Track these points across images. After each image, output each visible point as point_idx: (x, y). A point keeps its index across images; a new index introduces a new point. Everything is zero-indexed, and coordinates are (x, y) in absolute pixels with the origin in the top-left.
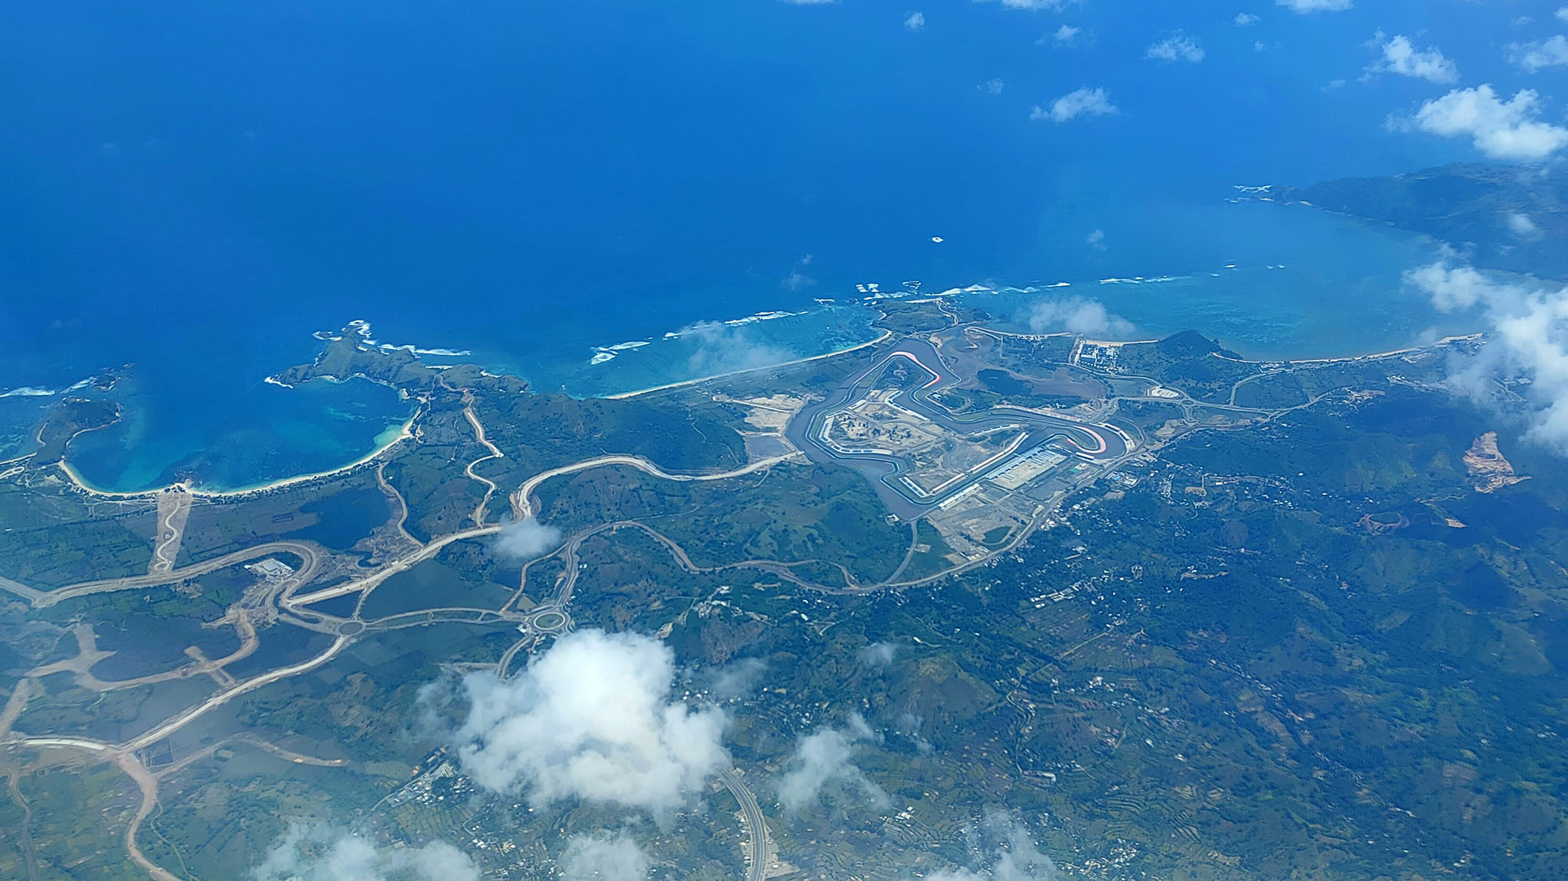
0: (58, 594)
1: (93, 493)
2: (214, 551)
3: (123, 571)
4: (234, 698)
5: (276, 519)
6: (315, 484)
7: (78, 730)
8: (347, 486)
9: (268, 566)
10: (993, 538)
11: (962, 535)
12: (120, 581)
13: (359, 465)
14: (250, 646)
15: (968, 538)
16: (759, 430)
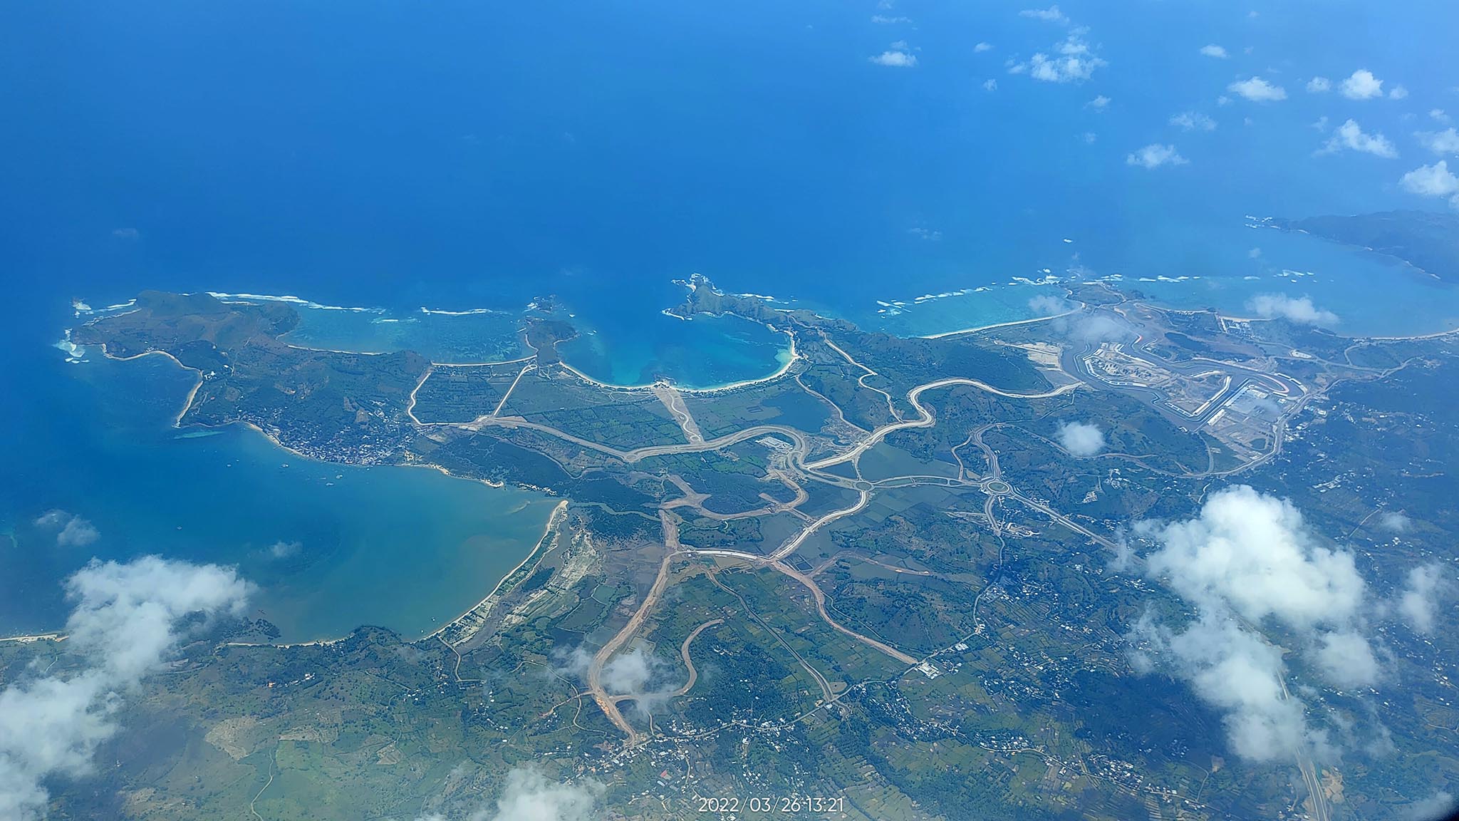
0: (636, 453)
1: (602, 386)
2: (726, 429)
3: (671, 441)
4: (820, 528)
5: (750, 410)
6: (759, 387)
7: (729, 546)
8: (782, 390)
9: (770, 442)
10: (1258, 445)
11: (1236, 443)
12: (674, 447)
13: (780, 376)
14: (802, 496)
15: (1240, 444)
16: (1043, 366)
